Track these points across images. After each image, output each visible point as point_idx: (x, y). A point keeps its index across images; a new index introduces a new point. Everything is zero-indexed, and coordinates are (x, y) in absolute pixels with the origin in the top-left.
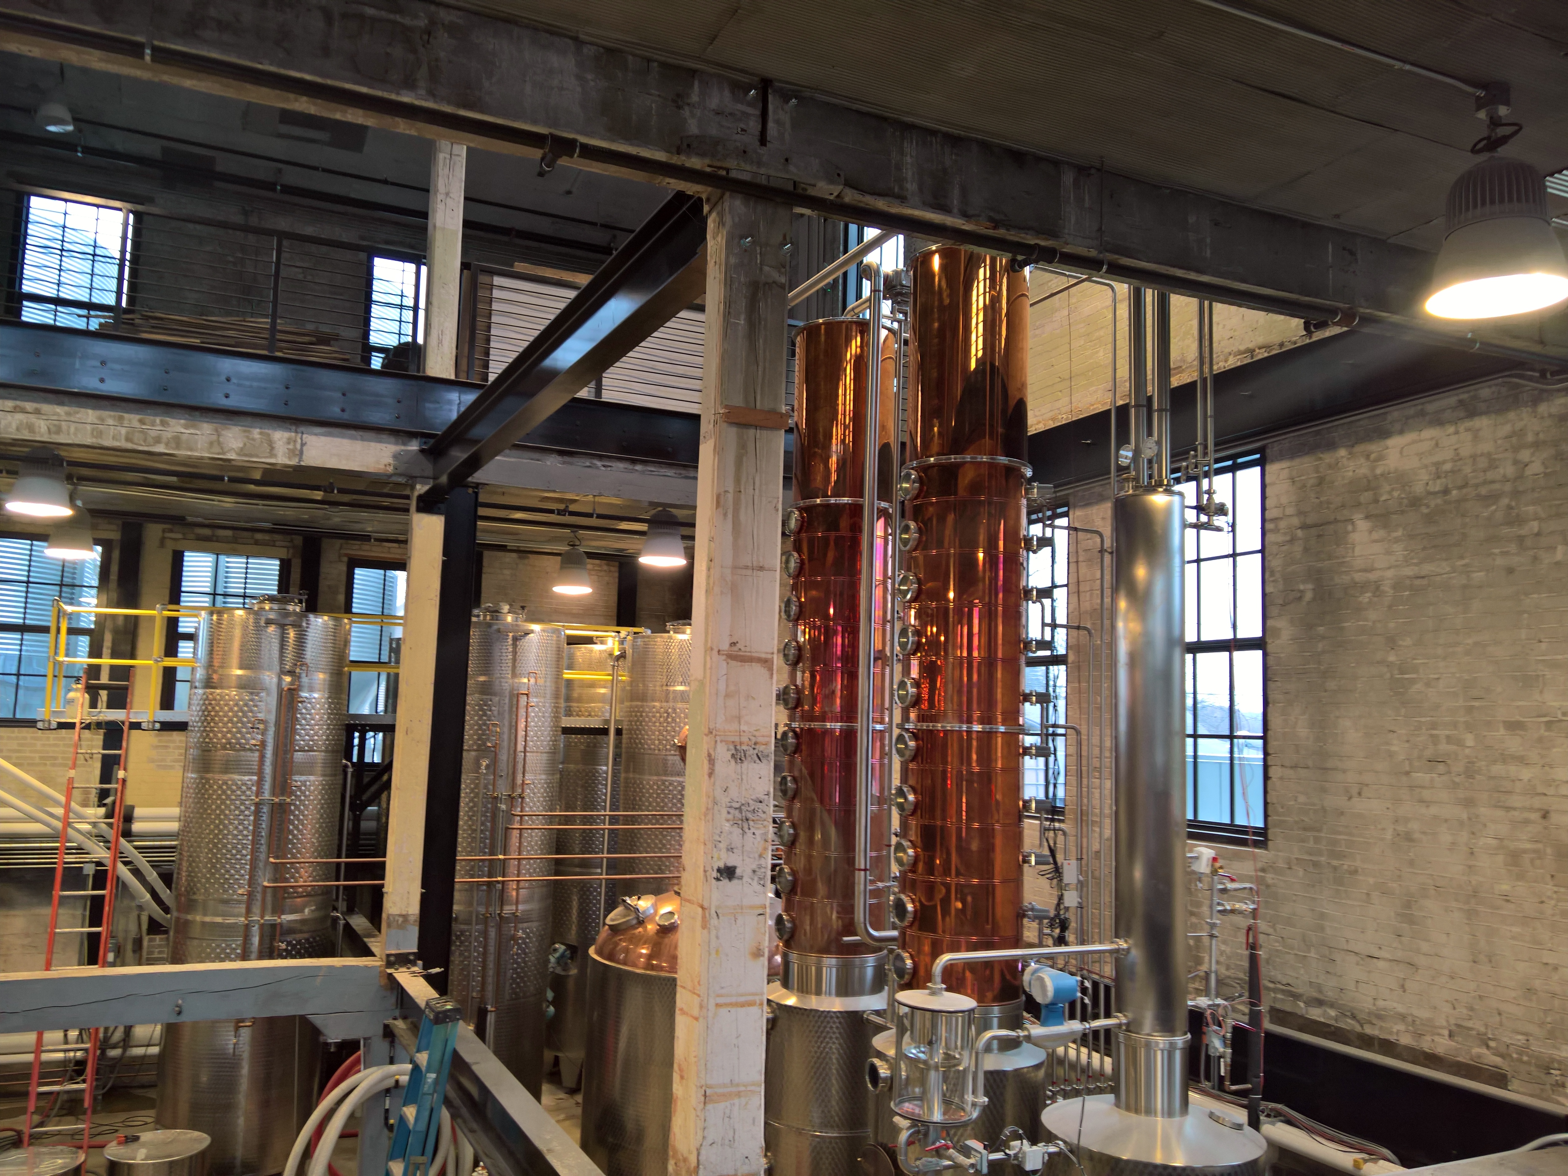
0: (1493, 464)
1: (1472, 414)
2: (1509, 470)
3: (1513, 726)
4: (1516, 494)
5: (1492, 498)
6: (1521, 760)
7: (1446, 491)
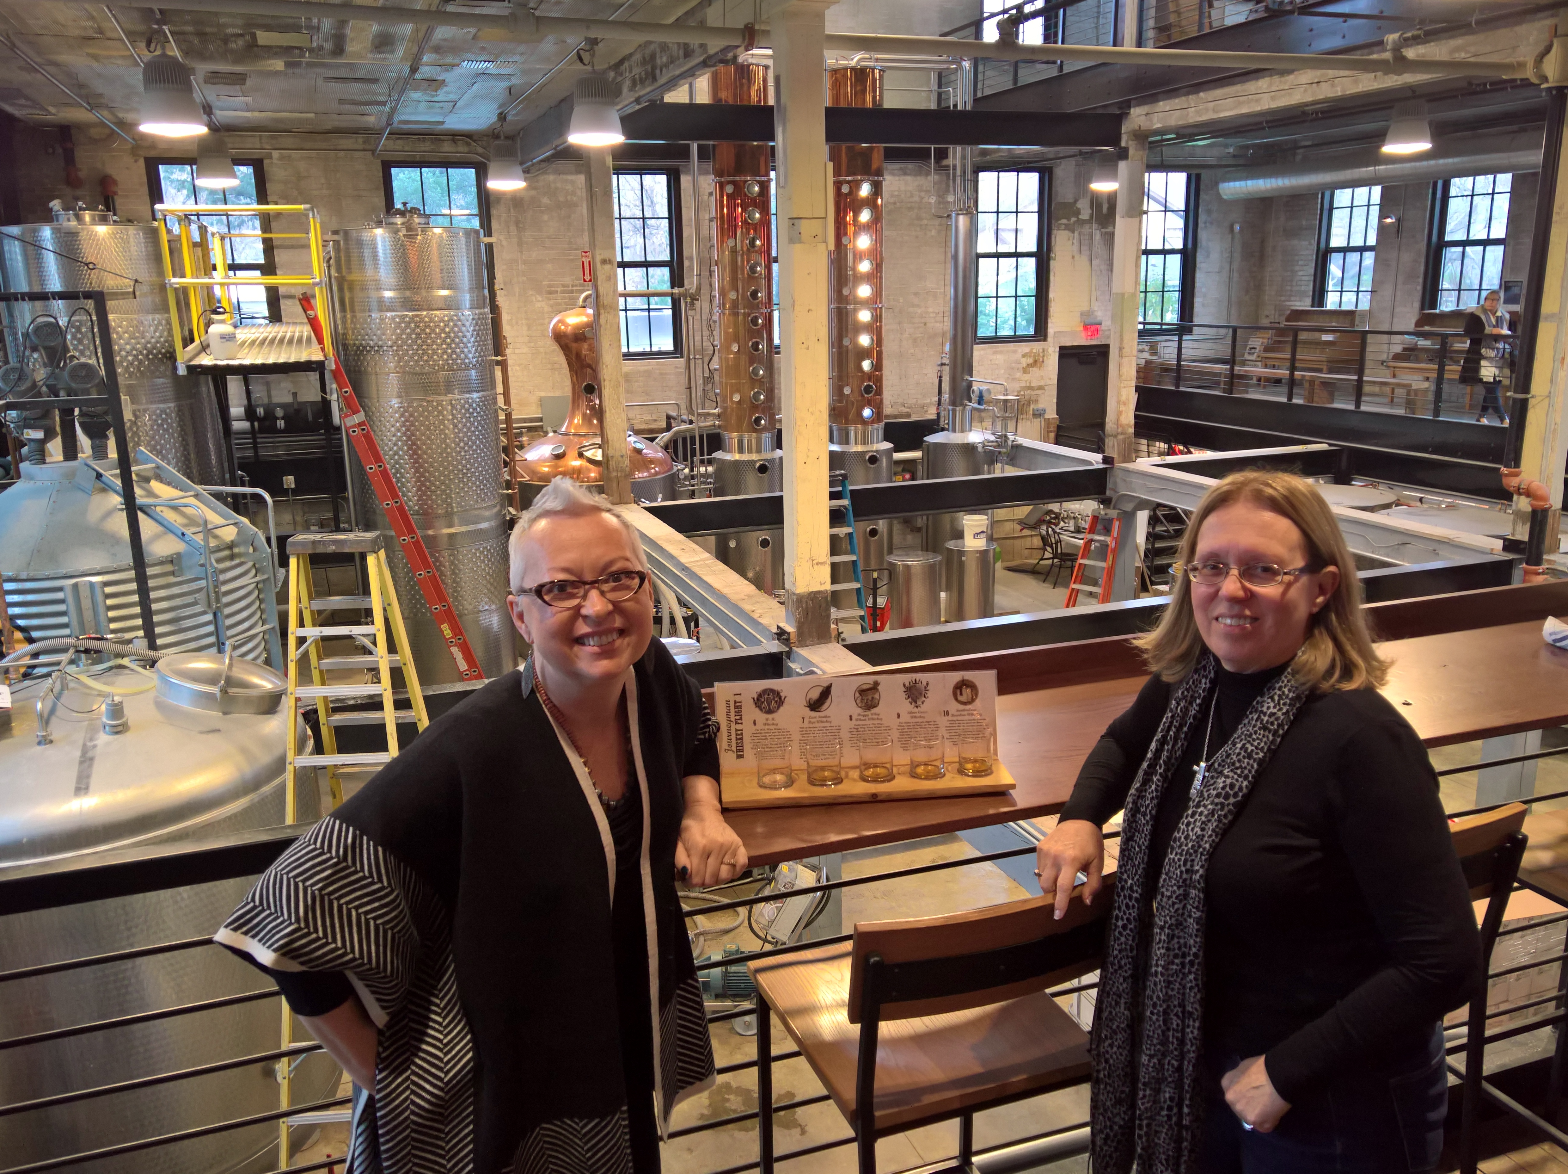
0: (912, 196)
1: (905, 174)
2: (916, 199)
3: (916, 294)
4: (920, 208)
5: (910, 209)
6: (918, 306)
7: (895, 203)
